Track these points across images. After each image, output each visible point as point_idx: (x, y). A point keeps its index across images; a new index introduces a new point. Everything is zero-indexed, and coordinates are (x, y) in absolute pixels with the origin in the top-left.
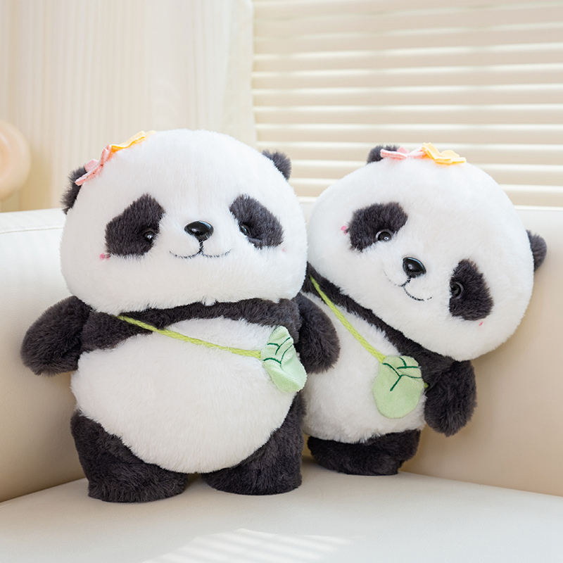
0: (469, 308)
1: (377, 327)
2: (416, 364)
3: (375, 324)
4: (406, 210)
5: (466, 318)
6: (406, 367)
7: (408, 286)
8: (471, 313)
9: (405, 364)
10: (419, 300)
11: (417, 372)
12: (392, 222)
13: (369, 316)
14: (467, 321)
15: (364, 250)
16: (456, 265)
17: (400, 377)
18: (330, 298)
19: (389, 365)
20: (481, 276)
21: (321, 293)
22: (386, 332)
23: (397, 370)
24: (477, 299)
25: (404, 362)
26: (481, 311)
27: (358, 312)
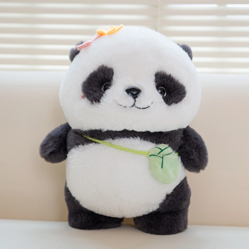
0: (175, 96)
1: (133, 137)
2: (166, 146)
3: (132, 136)
4: (109, 66)
5: (177, 102)
6: (162, 151)
7: (137, 104)
8: (177, 98)
9: (161, 149)
10: (147, 108)
11: (170, 150)
12: (106, 77)
13: (125, 134)
14: (178, 104)
15: (101, 101)
16: (154, 78)
17: (162, 158)
18: (99, 139)
19: (153, 155)
20: (170, 75)
21: (93, 139)
22: (140, 137)
23: (159, 155)
24: (176, 89)
25: (159, 148)
26: (182, 94)
27: (118, 136)
